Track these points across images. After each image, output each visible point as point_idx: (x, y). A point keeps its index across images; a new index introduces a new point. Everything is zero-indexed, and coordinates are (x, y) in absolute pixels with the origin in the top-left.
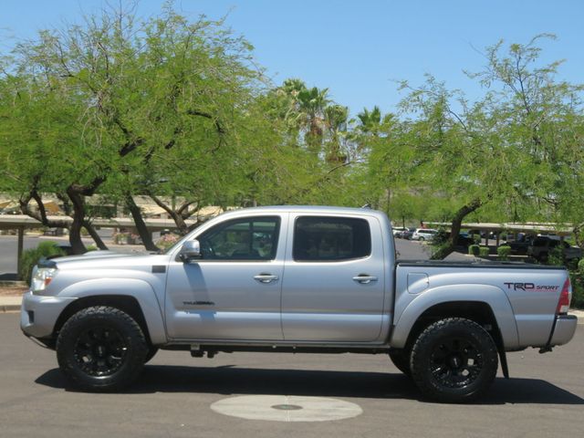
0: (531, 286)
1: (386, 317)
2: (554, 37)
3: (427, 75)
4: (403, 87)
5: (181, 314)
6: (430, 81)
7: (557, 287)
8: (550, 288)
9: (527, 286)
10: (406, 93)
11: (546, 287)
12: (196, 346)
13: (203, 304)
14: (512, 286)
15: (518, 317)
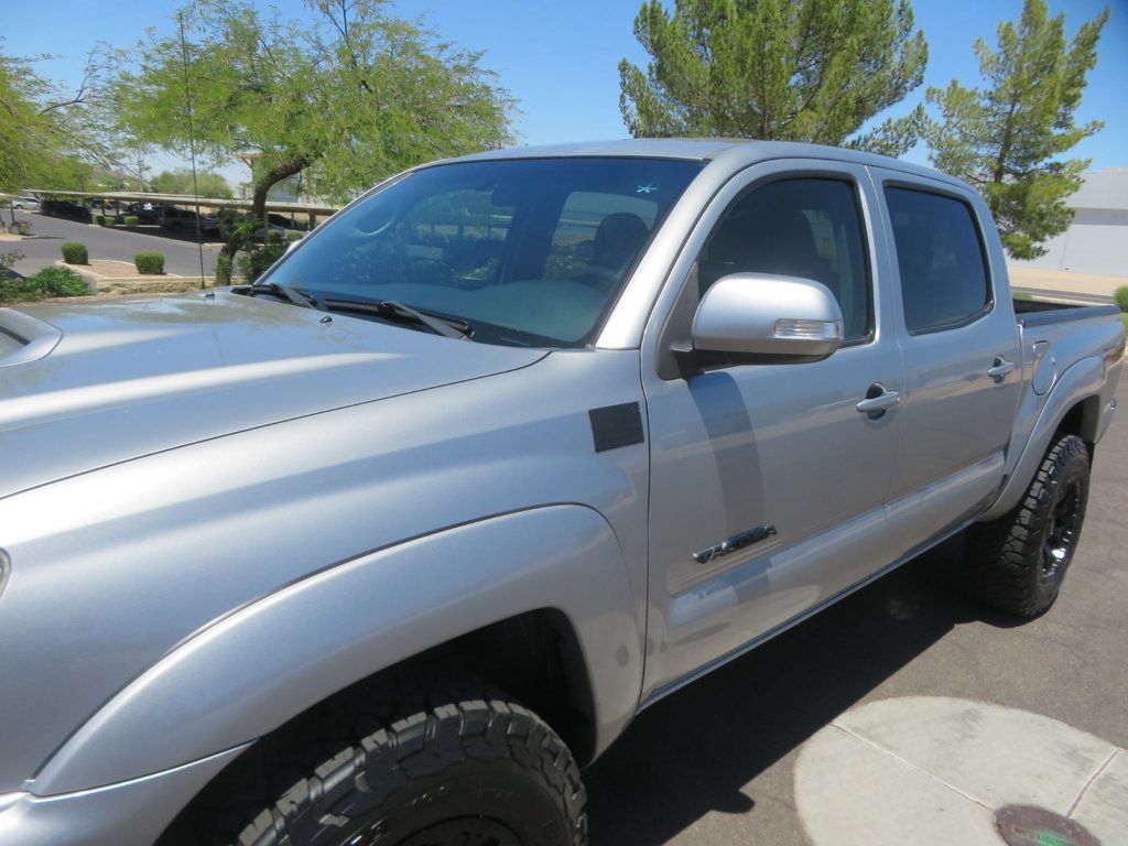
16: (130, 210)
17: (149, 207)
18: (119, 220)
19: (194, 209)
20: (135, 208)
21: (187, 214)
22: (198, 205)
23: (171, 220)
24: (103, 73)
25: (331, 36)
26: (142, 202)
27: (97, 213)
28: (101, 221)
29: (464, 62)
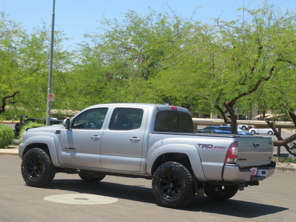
0: (211, 146)
1: (143, 160)
5: (64, 153)
7: (225, 148)
8: (221, 147)
9: (209, 146)
11: (219, 147)
12: (79, 170)
13: (71, 149)
14: (201, 146)
15: (203, 163)
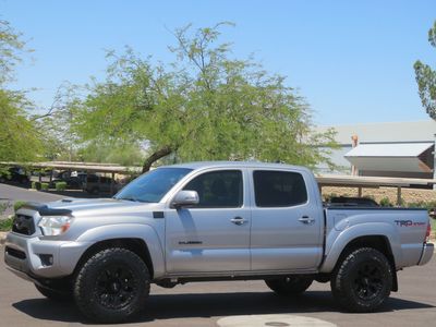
0: (410, 223)
1: (320, 249)
2: (234, 25)
3: (127, 46)
4: (109, 55)
6: (129, 52)
9: (408, 223)
10: (111, 60)
11: (418, 224)
13: (194, 243)
14: (399, 223)
15: (403, 246)
16: (60, 175)
17: (75, 174)
18: (52, 185)
19: (110, 175)
20: (64, 175)
21: (104, 180)
22: (113, 172)
23: (92, 184)
24: (64, 99)
25: (194, 73)
26: (70, 170)
27: (35, 179)
28: (38, 186)
29: (274, 83)
